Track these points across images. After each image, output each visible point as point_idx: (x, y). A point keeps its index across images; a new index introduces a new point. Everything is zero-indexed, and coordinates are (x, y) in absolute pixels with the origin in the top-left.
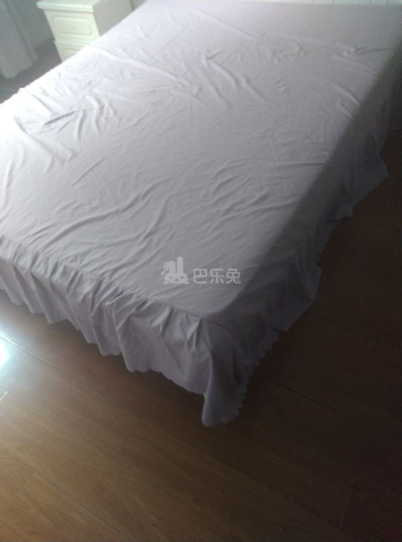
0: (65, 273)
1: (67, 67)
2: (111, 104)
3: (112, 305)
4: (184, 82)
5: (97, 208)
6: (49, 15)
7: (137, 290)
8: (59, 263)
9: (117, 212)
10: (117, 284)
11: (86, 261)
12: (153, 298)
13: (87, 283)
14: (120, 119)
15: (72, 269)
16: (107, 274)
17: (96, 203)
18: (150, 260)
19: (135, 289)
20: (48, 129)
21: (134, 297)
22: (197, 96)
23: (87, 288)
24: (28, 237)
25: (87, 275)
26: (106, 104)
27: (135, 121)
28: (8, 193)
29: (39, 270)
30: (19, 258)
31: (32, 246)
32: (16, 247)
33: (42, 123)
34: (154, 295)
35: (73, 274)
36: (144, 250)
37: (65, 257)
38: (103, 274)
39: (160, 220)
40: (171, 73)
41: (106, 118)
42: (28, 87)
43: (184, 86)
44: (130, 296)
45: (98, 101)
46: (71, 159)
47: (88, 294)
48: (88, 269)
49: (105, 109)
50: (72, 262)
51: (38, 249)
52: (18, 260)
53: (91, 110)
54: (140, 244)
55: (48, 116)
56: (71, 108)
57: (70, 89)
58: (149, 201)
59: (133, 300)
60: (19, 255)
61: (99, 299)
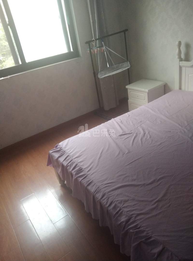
0: (115, 207)
1: (132, 113)
2: (149, 133)
3: (133, 232)
4: (185, 130)
5: (135, 180)
6: (129, 91)
7: (147, 229)
8: (113, 202)
9: (144, 184)
10: (138, 222)
11: (125, 205)
12: (155, 237)
13: (124, 216)
14: (152, 140)
15: (118, 207)
16: (135, 215)
17: (135, 177)
18: (156, 215)
19: (146, 228)
20: (120, 138)
21: (145, 232)
22: (191, 138)
23: (123, 219)
24: (102, 184)
25: (125, 212)
26: (147, 133)
27: (159, 143)
28: (99, 161)
29: (104, 202)
30: (97, 193)
31: (104, 189)
32: (97, 187)
33: (118, 135)
34: (155, 236)
35: (118, 209)
36: (154, 209)
37: (116, 200)
38: (132, 215)
39: (165, 195)
40: (179, 125)
41: (146, 139)
42: (115, 118)
43: (185, 132)
44: (143, 231)
45: (144, 130)
46: (127, 153)
47: (123, 222)
48: (126, 210)
49: (146, 135)
50: (119, 203)
51: (106, 191)
52: (95, 194)
53: (140, 134)
54: (153, 205)
55: (121, 132)
56: (131, 131)
57: (132, 123)
58: (159, 184)
59: (144, 234)
60: (97, 191)
61: (128, 227)
